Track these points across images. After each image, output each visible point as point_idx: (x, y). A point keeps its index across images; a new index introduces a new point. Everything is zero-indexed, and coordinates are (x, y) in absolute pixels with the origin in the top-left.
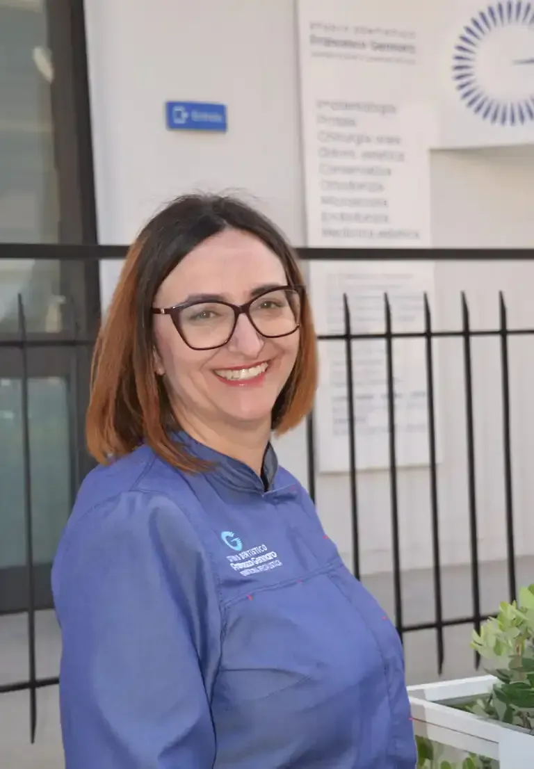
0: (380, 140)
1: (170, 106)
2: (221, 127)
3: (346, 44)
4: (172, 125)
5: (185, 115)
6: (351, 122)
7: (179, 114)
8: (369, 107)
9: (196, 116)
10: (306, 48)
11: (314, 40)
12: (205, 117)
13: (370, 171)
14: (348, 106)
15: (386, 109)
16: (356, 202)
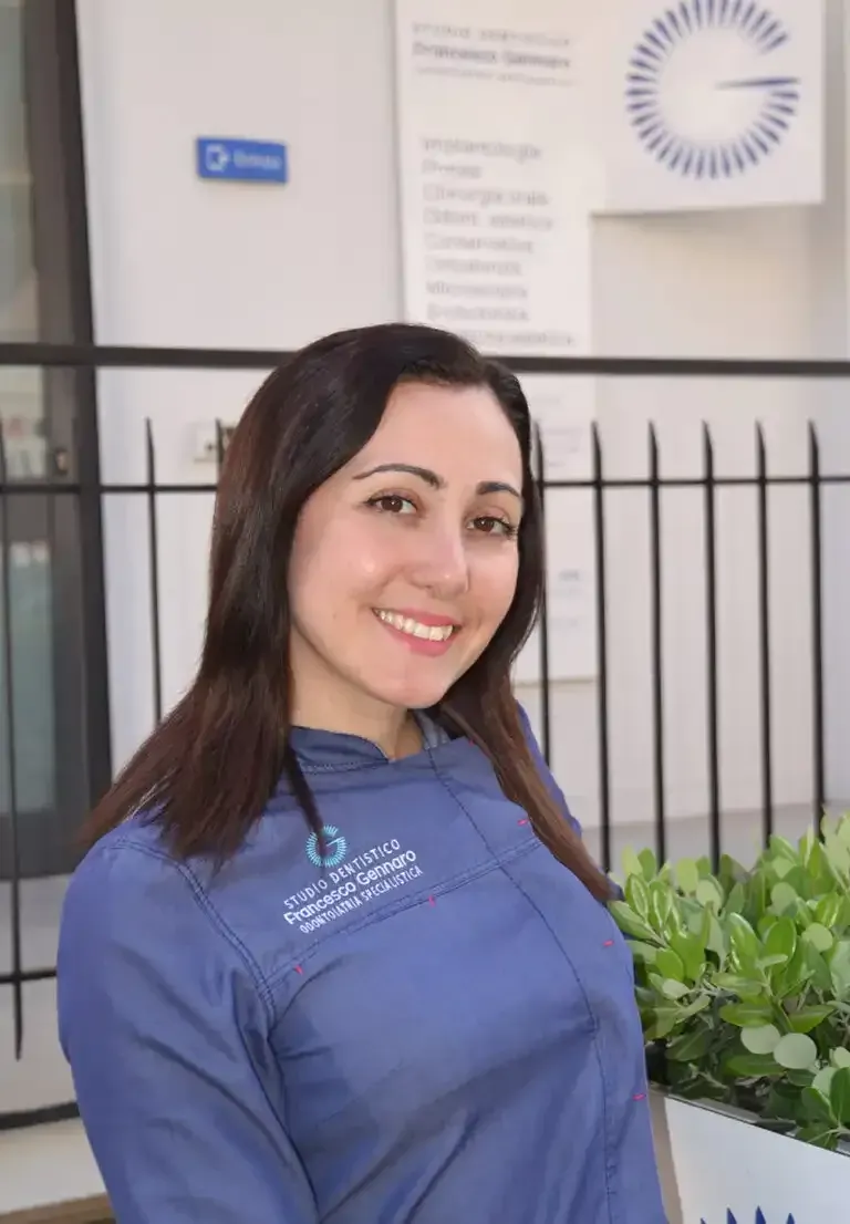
0: (516, 198)
1: (202, 145)
2: (279, 177)
3: (465, 55)
4: (204, 172)
5: (224, 159)
6: (473, 172)
7: (215, 157)
8: (503, 150)
9: (242, 159)
10: (408, 61)
11: (419, 48)
12: (255, 161)
13: (502, 245)
14: (471, 148)
15: (528, 153)
16: (478, 291)
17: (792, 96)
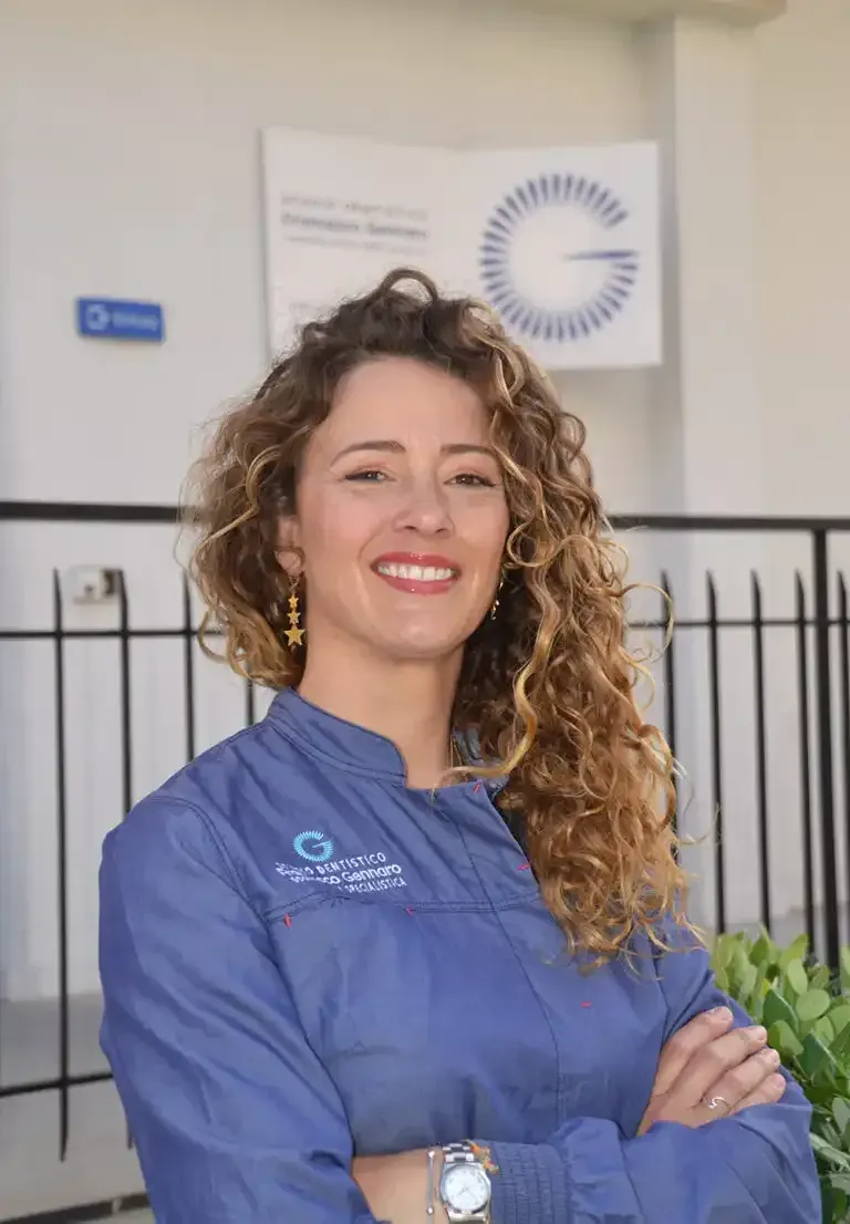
1: (83, 306)
2: (155, 335)
3: (332, 225)
4: (85, 330)
5: (104, 318)
7: (95, 317)
9: (121, 319)
10: (276, 231)
11: (287, 219)
12: (133, 321)
17: (632, 267)
